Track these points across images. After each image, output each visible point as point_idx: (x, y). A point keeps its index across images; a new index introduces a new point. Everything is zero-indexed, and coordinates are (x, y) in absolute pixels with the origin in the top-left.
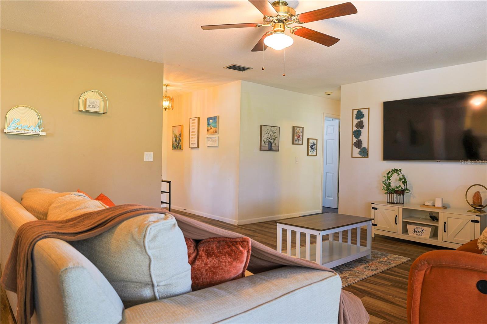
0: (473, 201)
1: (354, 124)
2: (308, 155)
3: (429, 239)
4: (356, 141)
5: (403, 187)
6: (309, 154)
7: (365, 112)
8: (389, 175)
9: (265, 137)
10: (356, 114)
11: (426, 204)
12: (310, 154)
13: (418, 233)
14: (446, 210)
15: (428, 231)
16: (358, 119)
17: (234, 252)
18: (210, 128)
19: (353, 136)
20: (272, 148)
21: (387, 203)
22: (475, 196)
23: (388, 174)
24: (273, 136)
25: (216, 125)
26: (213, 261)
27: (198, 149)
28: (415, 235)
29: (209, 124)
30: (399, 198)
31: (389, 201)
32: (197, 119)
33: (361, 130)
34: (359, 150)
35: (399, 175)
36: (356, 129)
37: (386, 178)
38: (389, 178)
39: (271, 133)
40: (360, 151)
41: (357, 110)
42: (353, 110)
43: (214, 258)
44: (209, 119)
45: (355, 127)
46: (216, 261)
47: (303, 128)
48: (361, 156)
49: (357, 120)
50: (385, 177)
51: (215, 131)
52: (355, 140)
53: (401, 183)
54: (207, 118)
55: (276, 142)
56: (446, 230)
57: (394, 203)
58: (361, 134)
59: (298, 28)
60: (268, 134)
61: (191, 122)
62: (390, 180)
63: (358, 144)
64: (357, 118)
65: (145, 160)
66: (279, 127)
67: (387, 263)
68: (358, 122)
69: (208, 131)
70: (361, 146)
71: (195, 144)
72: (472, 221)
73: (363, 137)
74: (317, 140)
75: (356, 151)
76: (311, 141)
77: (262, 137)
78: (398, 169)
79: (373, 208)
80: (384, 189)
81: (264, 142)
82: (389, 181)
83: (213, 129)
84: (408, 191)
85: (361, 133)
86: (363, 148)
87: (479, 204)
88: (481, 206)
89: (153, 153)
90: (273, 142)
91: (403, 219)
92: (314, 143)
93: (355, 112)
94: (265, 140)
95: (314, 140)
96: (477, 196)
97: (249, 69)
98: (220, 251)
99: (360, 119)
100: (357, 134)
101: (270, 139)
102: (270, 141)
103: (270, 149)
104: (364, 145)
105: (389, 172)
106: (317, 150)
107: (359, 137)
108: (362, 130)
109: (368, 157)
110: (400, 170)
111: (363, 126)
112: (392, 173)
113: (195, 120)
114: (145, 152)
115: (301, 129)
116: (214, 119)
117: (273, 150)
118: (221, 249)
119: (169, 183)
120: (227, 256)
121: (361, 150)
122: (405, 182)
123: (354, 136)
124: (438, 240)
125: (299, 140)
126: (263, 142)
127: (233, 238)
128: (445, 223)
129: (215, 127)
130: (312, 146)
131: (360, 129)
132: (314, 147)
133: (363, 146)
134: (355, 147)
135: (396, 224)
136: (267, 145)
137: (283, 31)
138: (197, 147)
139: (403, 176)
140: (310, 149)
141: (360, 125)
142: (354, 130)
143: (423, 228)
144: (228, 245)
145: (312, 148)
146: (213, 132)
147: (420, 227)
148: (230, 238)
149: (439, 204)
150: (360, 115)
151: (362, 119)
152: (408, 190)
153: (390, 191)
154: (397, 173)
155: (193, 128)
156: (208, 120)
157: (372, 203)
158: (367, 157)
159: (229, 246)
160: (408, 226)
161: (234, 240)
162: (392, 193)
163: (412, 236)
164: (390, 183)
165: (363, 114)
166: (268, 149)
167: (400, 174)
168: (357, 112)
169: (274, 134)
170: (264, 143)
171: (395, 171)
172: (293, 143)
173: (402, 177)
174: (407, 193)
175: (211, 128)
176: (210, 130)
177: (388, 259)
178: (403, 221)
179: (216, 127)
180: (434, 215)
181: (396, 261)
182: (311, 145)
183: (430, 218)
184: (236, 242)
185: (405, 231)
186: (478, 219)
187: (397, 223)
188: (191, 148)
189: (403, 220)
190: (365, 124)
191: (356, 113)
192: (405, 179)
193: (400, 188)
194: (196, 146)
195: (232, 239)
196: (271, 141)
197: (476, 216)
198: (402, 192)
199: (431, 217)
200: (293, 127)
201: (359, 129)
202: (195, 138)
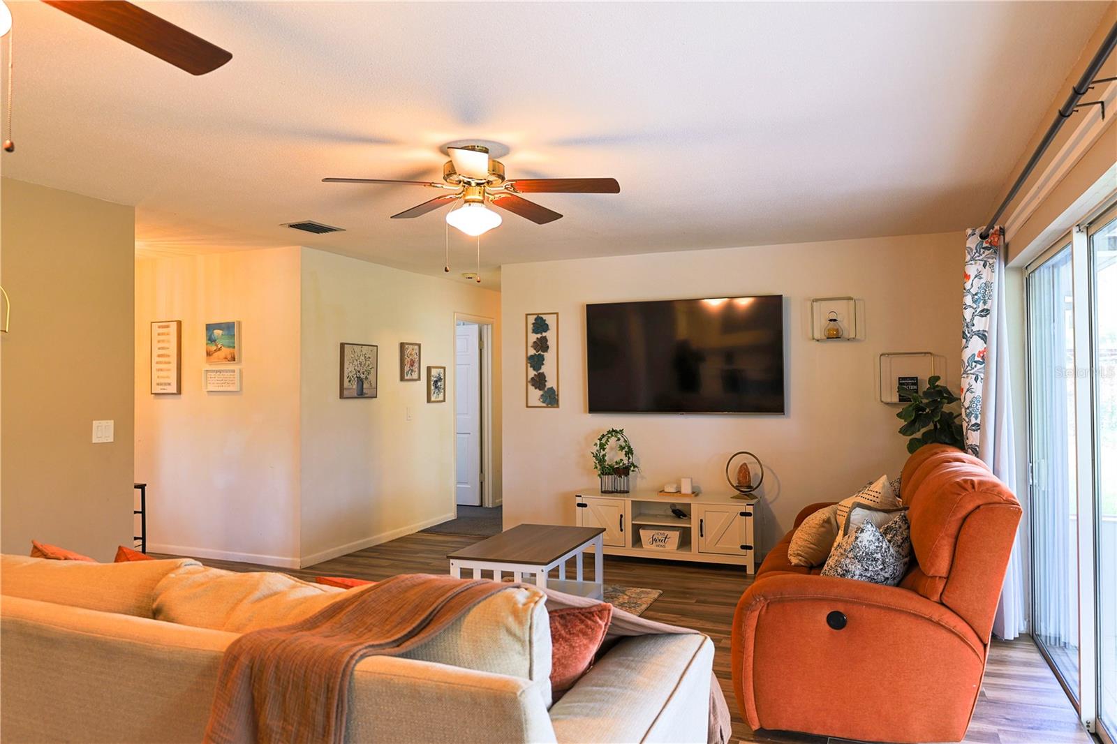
0: (738, 479)
1: (530, 343)
2: (429, 401)
3: (676, 552)
4: (535, 375)
5: (626, 462)
6: (430, 399)
7: (550, 320)
8: (604, 441)
9: (350, 369)
10: (533, 324)
11: (666, 491)
12: (433, 399)
13: (658, 543)
14: (698, 497)
15: (675, 536)
16: (537, 333)
17: (591, 628)
18: (214, 348)
19: (529, 365)
20: (364, 391)
21: (600, 493)
22: (740, 471)
23: (600, 439)
24: (365, 365)
25: (234, 343)
26: (562, 648)
27: (178, 396)
28: (654, 547)
29: (211, 340)
30: (621, 482)
31: (603, 490)
32: (174, 326)
33: (543, 355)
34: (541, 393)
35: (619, 439)
36: (535, 352)
37: (598, 448)
38: (602, 447)
39: (361, 360)
40: (542, 395)
41: (535, 316)
42: (527, 315)
43: (562, 642)
44: (210, 328)
45: (532, 349)
46: (566, 647)
47: (419, 346)
48: (544, 405)
49: (534, 334)
50: (596, 444)
51: (229, 357)
52: (532, 373)
53: (621, 455)
54: (207, 325)
55: (372, 377)
56: (704, 533)
57: (612, 492)
58: (544, 362)
59: (503, 196)
60: (355, 363)
61: (156, 330)
62: (604, 450)
63: (539, 381)
64: (535, 331)
65: (94, 442)
66: (377, 346)
67: (633, 605)
68: (537, 338)
69: (209, 354)
70: (545, 386)
71: (169, 384)
72: (742, 514)
73: (548, 369)
74: (444, 368)
75: (536, 394)
76: (434, 372)
77: (345, 369)
78: (618, 430)
79: (579, 505)
80: (596, 468)
81: (348, 379)
82: (603, 453)
83: (225, 351)
84: (636, 469)
85: (544, 360)
86: (548, 389)
87: (747, 485)
88: (750, 487)
89: (113, 421)
90: (366, 378)
91: (632, 520)
92: (439, 375)
93: (532, 320)
94: (351, 375)
95: (438, 370)
96: (744, 470)
97: (335, 230)
98: (570, 631)
99: (542, 334)
100: (536, 362)
101: (359, 372)
102: (359, 378)
103: (361, 394)
104: (551, 383)
105: (603, 436)
106: (444, 389)
107: (540, 368)
108: (545, 354)
109: (558, 407)
110: (621, 431)
111: (548, 347)
112: (609, 437)
113: (168, 327)
114: (94, 422)
115: (416, 347)
116: (229, 328)
117: (366, 396)
118: (570, 627)
119: (140, 490)
120: (581, 635)
121: (545, 392)
122: (630, 452)
123: (531, 367)
124: (690, 551)
125: (412, 371)
126: (346, 380)
127: (586, 608)
128: (702, 521)
129: (229, 347)
130: (436, 382)
131: (542, 353)
132: (439, 384)
133: (549, 385)
134: (533, 387)
135: (622, 530)
136: (354, 387)
137: (482, 202)
138: (175, 391)
139: (625, 441)
140: (433, 388)
141: (542, 345)
142: (529, 354)
143: (666, 533)
144: (580, 620)
145: (436, 387)
146: (226, 358)
147: (662, 532)
148: (581, 609)
149: (687, 489)
150: (540, 325)
151: (544, 334)
152: (635, 467)
153: (608, 470)
154: (616, 436)
155: (161, 345)
156: (207, 329)
157: (577, 496)
158: (555, 406)
159: (582, 621)
160: (641, 532)
161: (588, 610)
162: (609, 474)
163: (649, 550)
164: (604, 455)
165: (547, 325)
166: (356, 395)
167: (622, 439)
168: (536, 319)
169: (367, 362)
170: (350, 381)
171: (613, 432)
172: (402, 379)
173: (623, 444)
174: (633, 471)
175: (220, 349)
176: (216, 354)
177: (630, 597)
178: (633, 524)
179: (234, 347)
180: (678, 507)
181: (643, 599)
182: (435, 379)
183: (672, 514)
184: (591, 613)
185: (637, 541)
186: (750, 509)
187: (623, 528)
188: (155, 394)
189: (633, 522)
190: (552, 343)
191: (534, 322)
192: (629, 447)
193: (621, 464)
194: (173, 389)
195: (584, 610)
196: (362, 376)
197: (747, 505)
198: (623, 471)
199: (674, 511)
200: (402, 345)
201: (539, 353)
202: (169, 370)
